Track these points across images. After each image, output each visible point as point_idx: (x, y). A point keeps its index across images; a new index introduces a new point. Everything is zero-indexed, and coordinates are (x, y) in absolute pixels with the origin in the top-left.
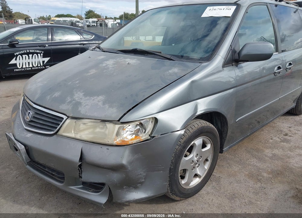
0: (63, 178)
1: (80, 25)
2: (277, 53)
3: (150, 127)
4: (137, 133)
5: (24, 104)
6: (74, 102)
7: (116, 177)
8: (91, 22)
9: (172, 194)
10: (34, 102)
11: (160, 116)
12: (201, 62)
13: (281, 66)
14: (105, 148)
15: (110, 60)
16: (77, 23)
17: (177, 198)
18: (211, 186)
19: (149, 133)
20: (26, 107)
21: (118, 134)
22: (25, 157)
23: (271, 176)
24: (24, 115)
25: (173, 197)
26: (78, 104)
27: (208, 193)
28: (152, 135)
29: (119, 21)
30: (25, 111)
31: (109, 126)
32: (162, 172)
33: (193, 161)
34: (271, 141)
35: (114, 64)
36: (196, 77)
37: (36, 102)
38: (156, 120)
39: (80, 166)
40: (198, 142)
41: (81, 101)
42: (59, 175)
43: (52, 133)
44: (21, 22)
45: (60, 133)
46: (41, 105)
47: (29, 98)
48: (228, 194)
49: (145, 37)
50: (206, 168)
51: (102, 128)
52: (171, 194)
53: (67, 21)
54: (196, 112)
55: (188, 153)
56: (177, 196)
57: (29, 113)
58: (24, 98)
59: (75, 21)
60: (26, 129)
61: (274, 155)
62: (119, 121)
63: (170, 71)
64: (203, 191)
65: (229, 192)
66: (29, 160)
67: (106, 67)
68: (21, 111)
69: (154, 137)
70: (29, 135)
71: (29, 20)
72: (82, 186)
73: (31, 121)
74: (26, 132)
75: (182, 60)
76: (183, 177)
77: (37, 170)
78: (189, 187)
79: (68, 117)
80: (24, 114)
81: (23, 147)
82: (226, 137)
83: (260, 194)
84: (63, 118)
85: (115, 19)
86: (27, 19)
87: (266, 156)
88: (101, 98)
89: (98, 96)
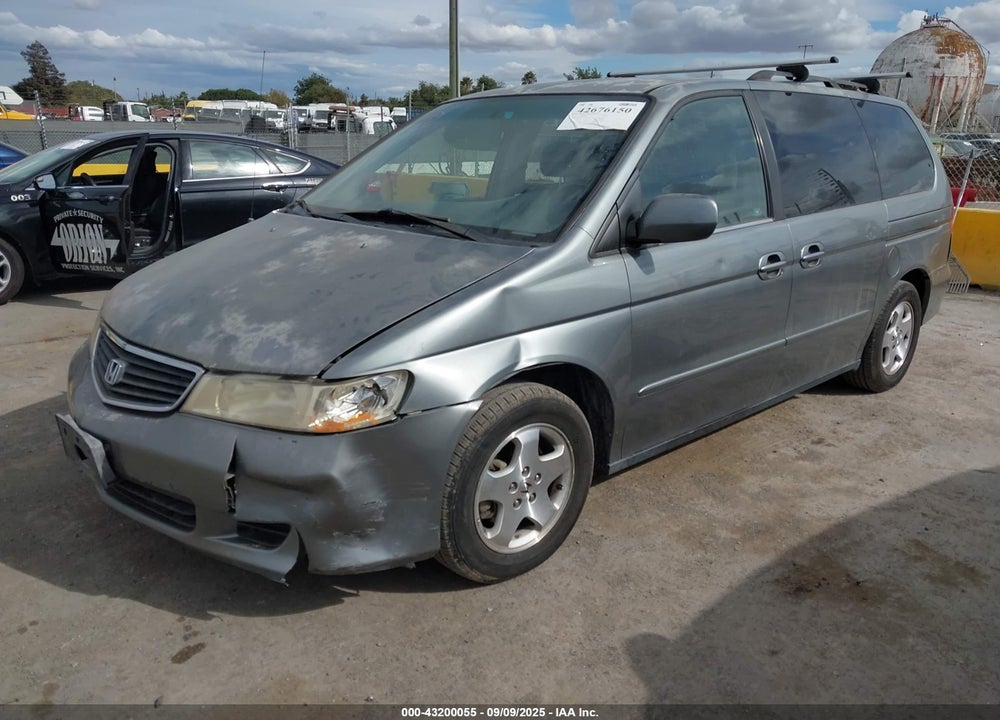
0: (193, 519)
1: (280, 124)
2: (771, 220)
3: (396, 393)
4: (366, 405)
5: (103, 345)
6: (221, 335)
7: (312, 508)
8: (313, 113)
9: (458, 561)
10: (127, 337)
11: (420, 368)
12: (534, 244)
13: (779, 254)
14: (288, 439)
15: (322, 237)
16: (270, 119)
17: (475, 575)
18: (573, 555)
19: (395, 408)
20: (107, 352)
21: (319, 408)
22: (103, 468)
23: (736, 536)
24: (101, 372)
25: (464, 570)
26: (230, 340)
27: (561, 570)
28: (401, 412)
29: (401, 112)
30: (105, 363)
31: (301, 388)
32: (425, 499)
33: (515, 483)
34: (771, 456)
35: (328, 248)
36: (514, 282)
37: (131, 339)
38: (410, 377)
39: (231, 482)
40: (525, 436)
41: (239, 334)
42: (181, 511)
43: (167, 408)
44: (91, 115)
45: (187, 407)
46: (144, 343)
47: (116, 330)
48: (612, 574)
49: (477, 166)
50: (557, 506)
51: (285, 398)
52: (456, 560)
53: (237, 110)
54: (516, 364)
55: (503, 464)
56: (472, 567)
57: (115, 364)
58: (103, 332)
59: (264, 112)
60: (106, 405)
61: (766, 490)
62: (320, 376)
63: (457, 266)
64: (549, 566)
65: (615, 569)
66: (113, 477)
67: (307, 255)
68: (95, 364)
69: (406, 415)
70: (114, 416)
71: (117, 110)
72: (236, 535)
73: (120, 385)
74: (104, 412)
75: (494, 239)
76: (489, 524)
77: (131, 505)
78: (504, 550)
79: (207, 370)
80: (101, 368)
81: (99, 444)
82: (612, 432)
83: (693, 575)
84: (194, 374)
85: (393, 104)
86: (111, 105)
87: (743, 491)
88: (285, 326)
89: (278, 320)
